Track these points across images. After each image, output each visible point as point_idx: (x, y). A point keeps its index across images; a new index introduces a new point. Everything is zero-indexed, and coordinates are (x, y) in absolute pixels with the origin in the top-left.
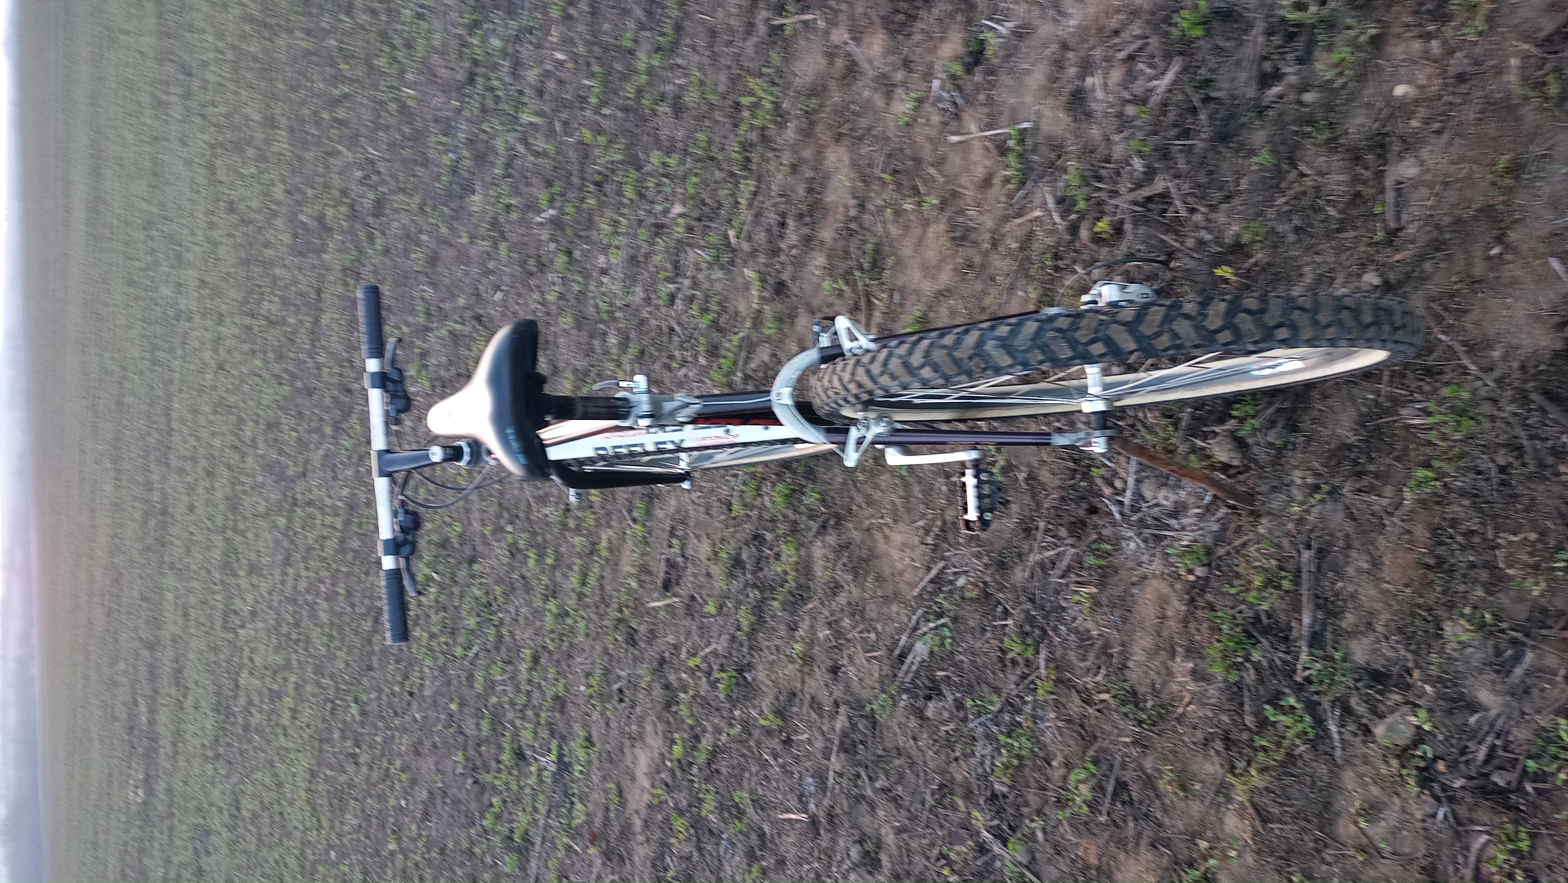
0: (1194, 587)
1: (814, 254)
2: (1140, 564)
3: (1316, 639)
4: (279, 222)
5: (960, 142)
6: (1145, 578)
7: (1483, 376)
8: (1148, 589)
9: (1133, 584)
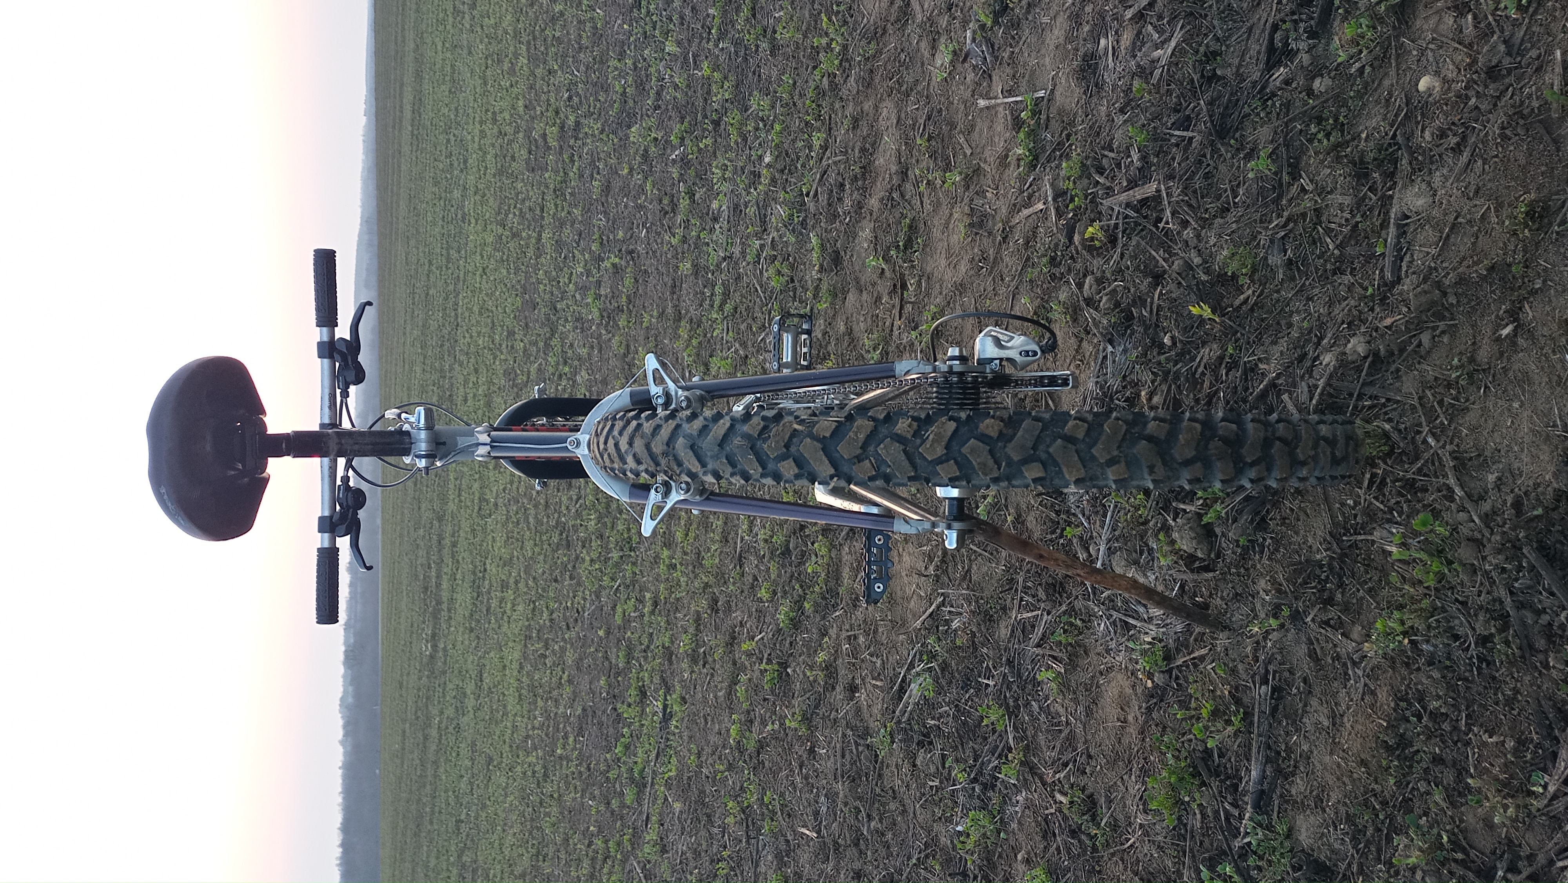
0: (1152, 696)
1: (865, 223)
2: (1108, 651)
3: (1262, 802)
4: (521, 135)
5: (988, 108)
6: (1110, 669)
7: (1468, 505)
8: (1113, 684)
9: (1101, 673)
